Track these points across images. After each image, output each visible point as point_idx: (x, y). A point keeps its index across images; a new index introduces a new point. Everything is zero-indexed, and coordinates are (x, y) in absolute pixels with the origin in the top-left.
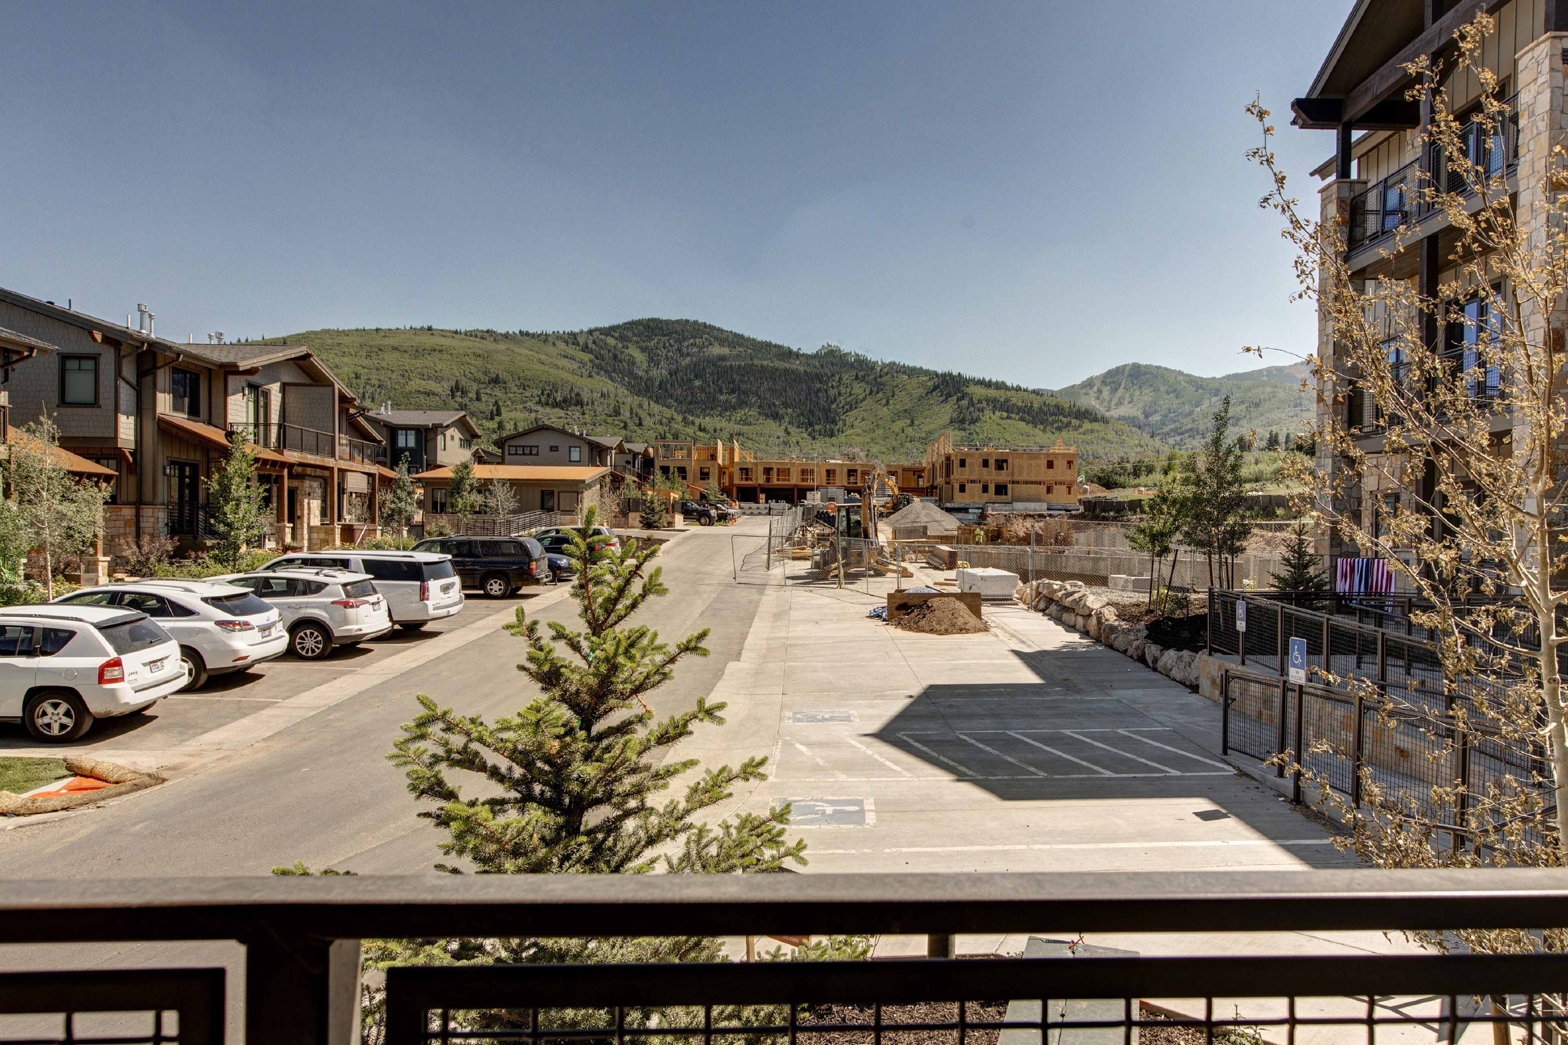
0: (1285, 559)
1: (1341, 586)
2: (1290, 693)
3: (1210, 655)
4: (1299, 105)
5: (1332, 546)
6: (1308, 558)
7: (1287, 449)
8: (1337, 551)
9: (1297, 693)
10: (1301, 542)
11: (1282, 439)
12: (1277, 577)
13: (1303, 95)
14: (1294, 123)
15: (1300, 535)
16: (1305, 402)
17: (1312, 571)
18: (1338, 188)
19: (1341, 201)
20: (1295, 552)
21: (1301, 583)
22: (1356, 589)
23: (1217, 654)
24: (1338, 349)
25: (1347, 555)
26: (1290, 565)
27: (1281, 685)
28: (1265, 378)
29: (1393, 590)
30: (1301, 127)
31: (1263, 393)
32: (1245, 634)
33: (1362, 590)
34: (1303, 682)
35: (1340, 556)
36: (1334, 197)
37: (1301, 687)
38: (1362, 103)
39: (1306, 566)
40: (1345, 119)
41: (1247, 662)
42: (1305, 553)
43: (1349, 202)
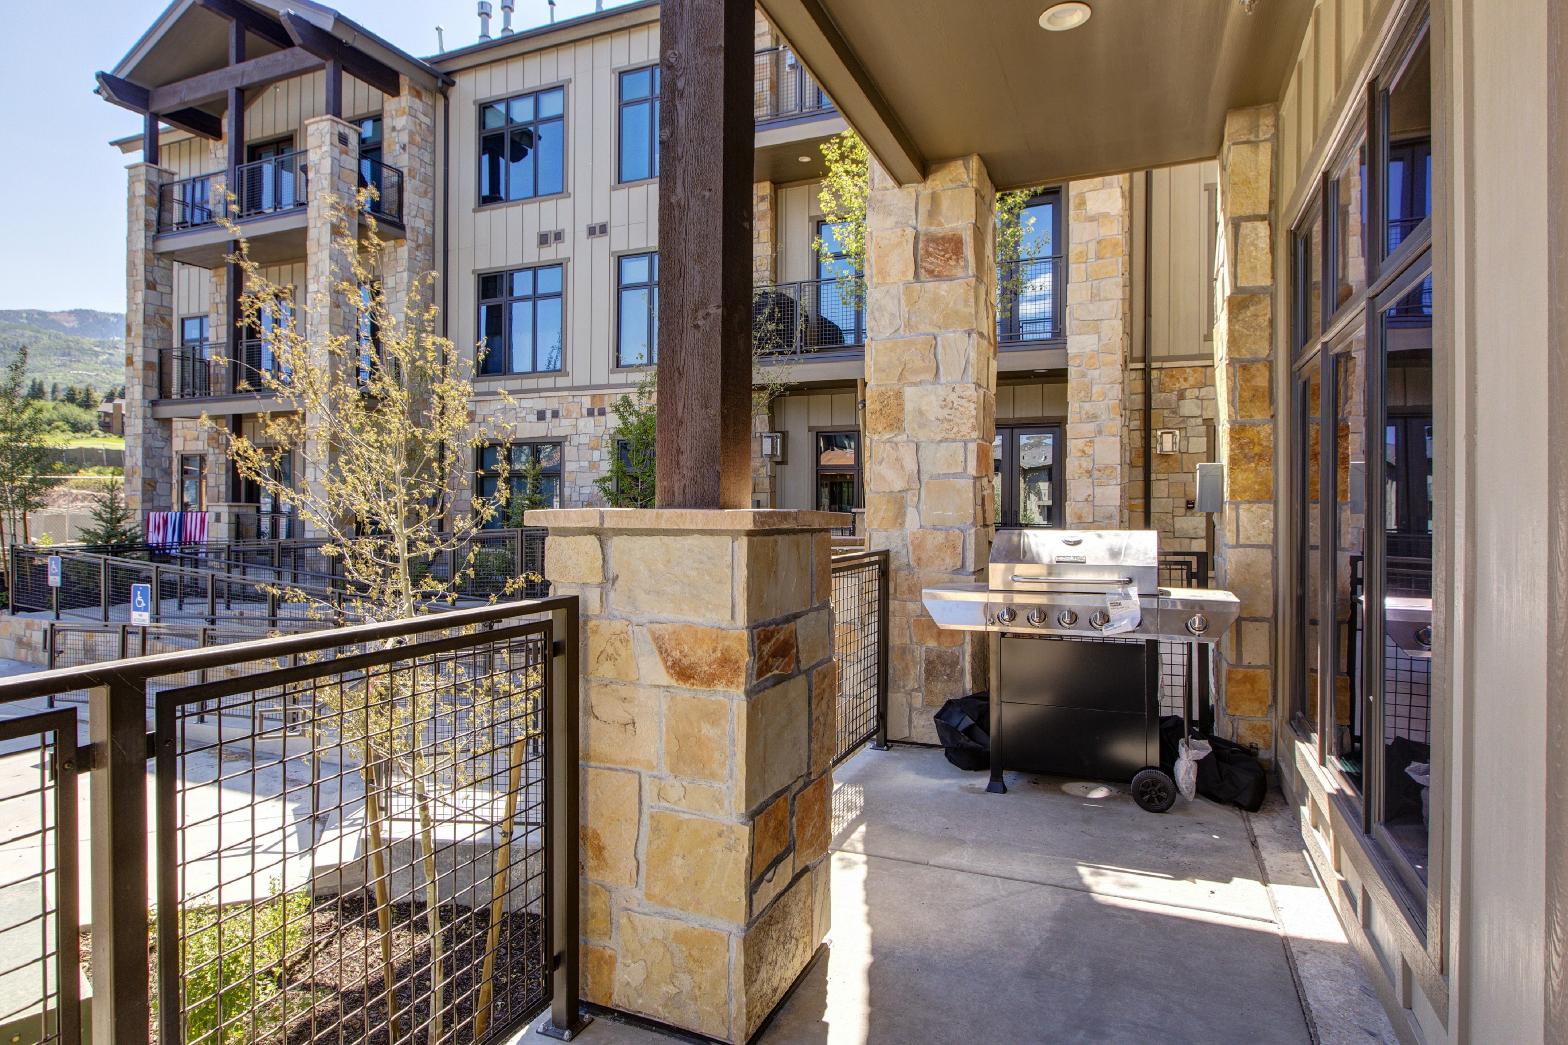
0: (95, 514)
1: (154, 538)
2: (130, 637)
3: (13, 614)
4: (102, 77)
5: (144, 501)
6: (121, 512)
7: (54, 399)
8: (149, 505)
9: (140, 635)
10: (113, 499)
11: (48, 389)
12: (87, 532)
13: (108, 71)
14: (97, 92)
15: (112, 491)
16: (74, 353)
17: (125, 525)
18: (147, 171)
19: (149, 184)
20: (107, 507)
21: (115, 536)
22: (169, 539)
23: (20, 613)
24: (148, 319)
25: (159, 509)
26: (102, 519)
27: (120, 630)
28: (25, 321)
29: (205, 539)
30: (107, 100)
31: (22, 336)
32: (60, 590)
33: (176, 539)
34: (147, 623)
35: (152, 510)
36: (143, 177)
37: (144, 628)
38: (170, 101)
39: (119, 521)
40: (154, 109)
41: (61, 616)
42: (118, 508)
43: (157, 186)
